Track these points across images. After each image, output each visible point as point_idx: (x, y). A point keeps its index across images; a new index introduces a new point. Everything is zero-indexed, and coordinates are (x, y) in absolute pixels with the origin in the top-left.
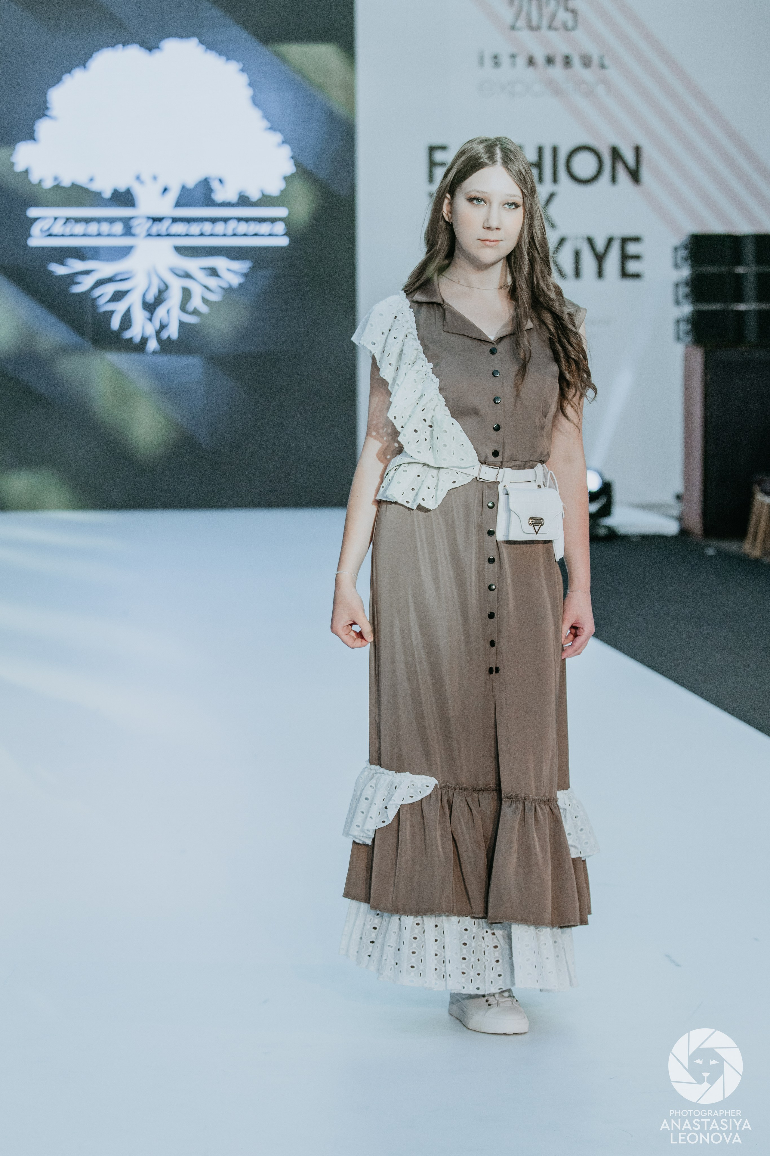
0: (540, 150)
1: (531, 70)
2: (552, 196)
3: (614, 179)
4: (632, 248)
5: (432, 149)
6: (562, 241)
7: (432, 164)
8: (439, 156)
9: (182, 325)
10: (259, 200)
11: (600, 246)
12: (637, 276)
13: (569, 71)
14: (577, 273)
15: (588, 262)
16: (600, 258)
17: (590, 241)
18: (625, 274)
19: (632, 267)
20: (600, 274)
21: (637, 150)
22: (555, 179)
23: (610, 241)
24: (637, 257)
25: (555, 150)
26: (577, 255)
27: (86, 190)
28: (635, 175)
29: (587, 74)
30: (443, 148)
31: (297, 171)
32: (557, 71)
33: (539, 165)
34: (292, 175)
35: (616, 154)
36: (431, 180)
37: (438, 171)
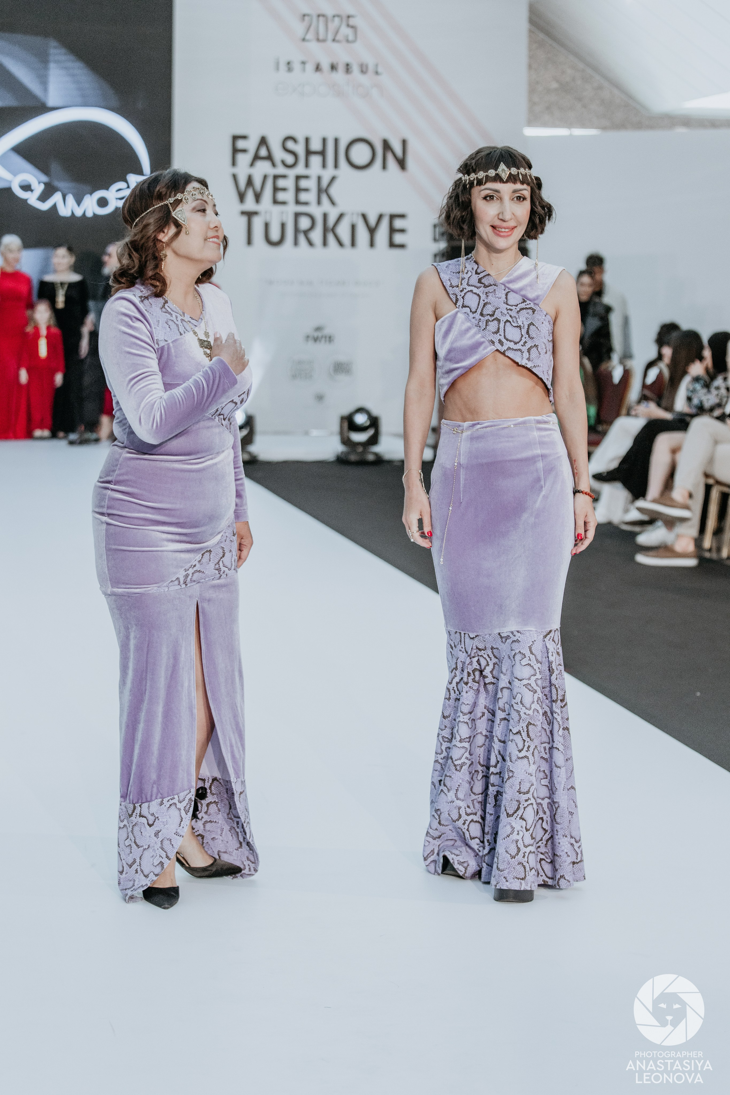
0: (324, 141)
1: (318, 74)
2: (333, 179)
3: (384, 167)
4: (398, 224)
5: (235, 138)
6: (341, 216)
7: (235, 151)
8: (241, 144)
11: (372, 221)
12: (402, 246)
13: (349, 76)
14: (353, 244)
15: (362, 234)
16: (372, 231)
17: (364, 217)
18: (392, 245)
19: (398, 238)
20: (372, 244)
21: (404, 143)
22: (336, 166)
23: (380, 217)
24: (402, 231)
25: (336, 141)
26: (353, 227)
28: (402, 163)
29: (363, 79)
30: (244, 137)
32: (339, 76)
33: (323, 153)
35: (386, 146)
36: (234, 163)
37: (240, 157)
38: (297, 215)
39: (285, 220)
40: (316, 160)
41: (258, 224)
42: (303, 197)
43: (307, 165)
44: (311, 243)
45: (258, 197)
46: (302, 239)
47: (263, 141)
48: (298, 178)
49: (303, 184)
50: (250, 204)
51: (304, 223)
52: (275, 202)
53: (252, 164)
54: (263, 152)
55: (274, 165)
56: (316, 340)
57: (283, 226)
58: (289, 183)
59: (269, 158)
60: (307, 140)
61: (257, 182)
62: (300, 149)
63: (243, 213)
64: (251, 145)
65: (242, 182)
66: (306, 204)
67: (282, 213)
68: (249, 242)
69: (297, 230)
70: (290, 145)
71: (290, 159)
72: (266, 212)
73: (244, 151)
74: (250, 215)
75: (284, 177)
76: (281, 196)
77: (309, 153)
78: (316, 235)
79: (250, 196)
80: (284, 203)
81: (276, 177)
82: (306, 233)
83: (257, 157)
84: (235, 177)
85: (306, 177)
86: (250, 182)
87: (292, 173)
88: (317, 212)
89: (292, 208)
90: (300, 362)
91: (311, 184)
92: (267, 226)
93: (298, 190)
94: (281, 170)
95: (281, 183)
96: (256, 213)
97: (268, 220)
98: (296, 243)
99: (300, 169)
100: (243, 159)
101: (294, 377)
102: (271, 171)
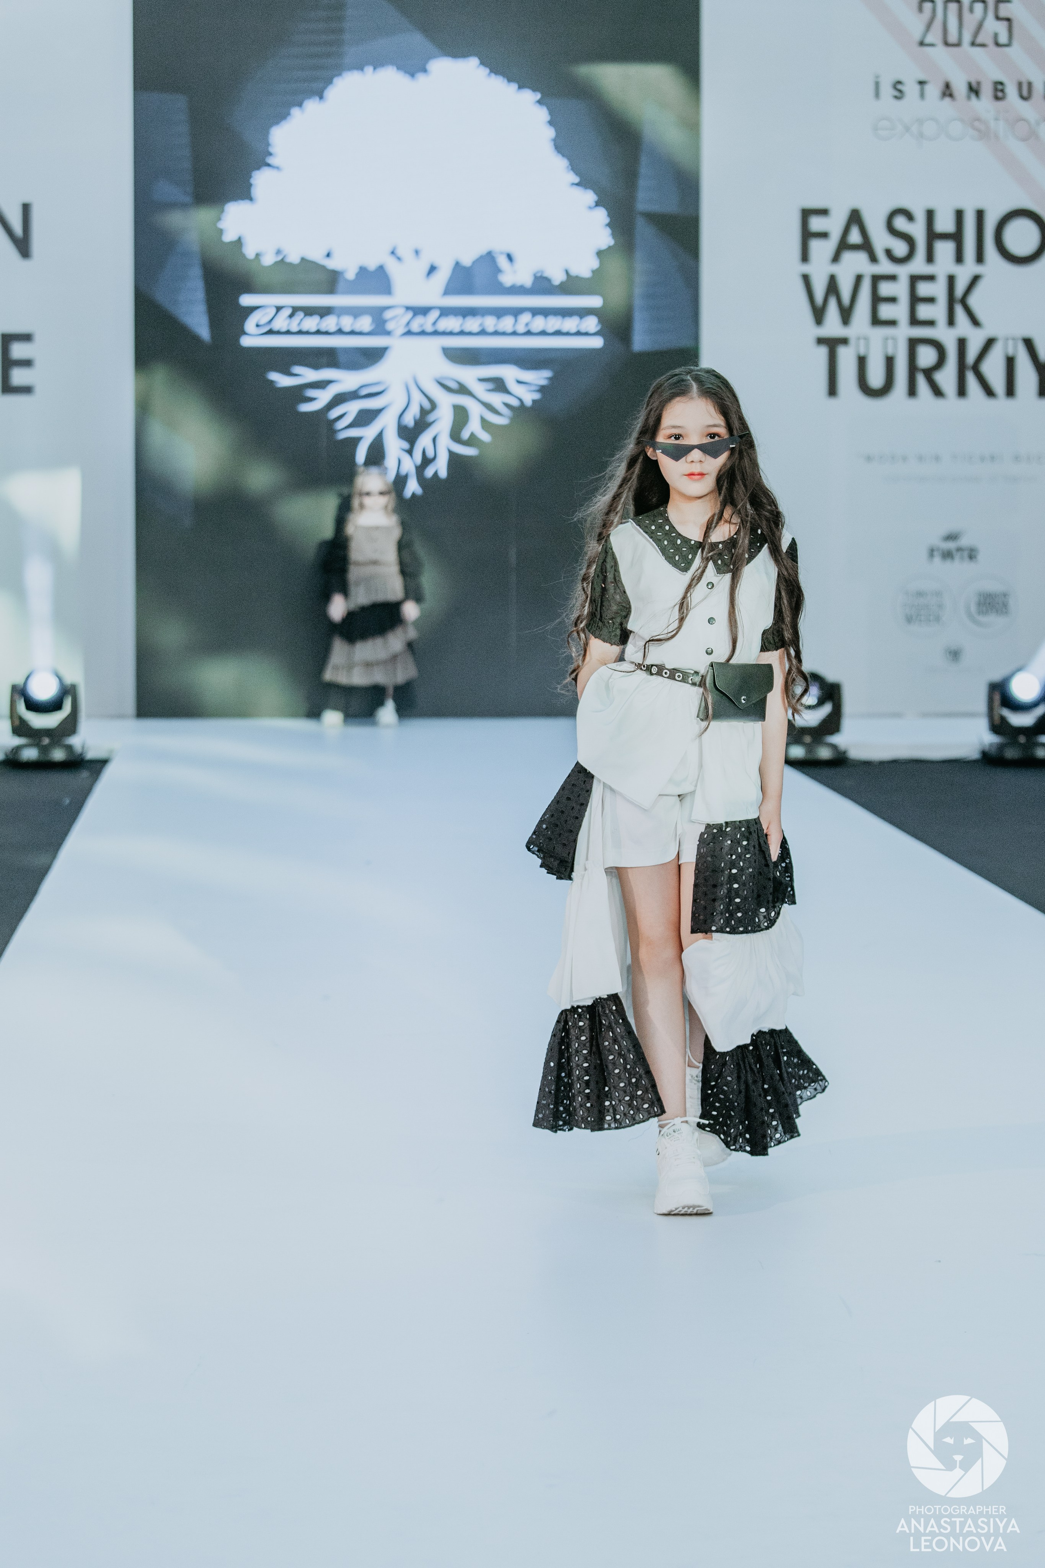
0: (960, 215)
1: (947, 102)
2: (975, 281)
5: (806, 214)
6: (989, 343)
7: (807, 235)
8: (816, 224)
9: (454, 458)
10: (562, 283)
11: (1042, 352)
13: (1001, 104)
14: (1011, 391)
16: (1042, 368)
17: (1029, 344)
20: (1042, 391)
22: (980, 258)
25: (980, 215)
26: (1010, 363)
27: (323, 268)
29: (1023, 109)
30: (824, 212)
31: (616, 244)
32: (983, 105)
33: (957, 236)
34: (610, 248)
36: (805, 257)
37: (815, 245)
38: (913, 344)
39: (890, 352)
40: (945, 250)
41: (847, 358)
42: (924, 312)
43: (930, 258)
44: (937, 392)
45: (846, 315)
46: (922, 382)
47: (855, 218)
48: (914, 280)
49: (924, 289)
50: (833, 326)
51: (926, 357)
52: (876, 321)
53: (836, 258)
54: (855, 237)
55: (873, 259)
56: (947, 555)
57: (890, 362)
58: (900, 289)
59: (866, 246)
60: (930, 215)
61: (845, 289)
62: (918, 230)
63: (821, 341)
64: (834, 225)
65: (820, 289)
66: (931, 323)
67: (886, 339)
68: (832, 390)
69: (913, 368)
70: (900, 223)
71: (900, 248)
72: (858, 339)
73: (824, 235)
74: (832, 344)
75: (893, 278)
76: (886, 311)
77: (933, 236)
78: (947, 378)
79: (833, 312)
80: (892, 323)
81: (876, 279)
82: (928, 373)
83: (843, 246)
84: (806, 279)
85: (931, 278)
86: (832, 287)
87: (904, 272)
88: (948, 337)
89: (904, 331)
90: (920, 594)
91: (938, 289)
92: (862, 361)
93: (915, 300)
94: (885, 267)
95: (885, 289)
96: (844, 341)
97: (862, 352)
98: (912, 391)
99: (918, 265)
100: (821, 250)
101: (909, 619)
102: (868, 269)
